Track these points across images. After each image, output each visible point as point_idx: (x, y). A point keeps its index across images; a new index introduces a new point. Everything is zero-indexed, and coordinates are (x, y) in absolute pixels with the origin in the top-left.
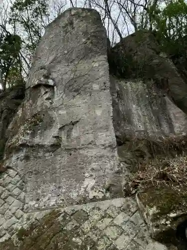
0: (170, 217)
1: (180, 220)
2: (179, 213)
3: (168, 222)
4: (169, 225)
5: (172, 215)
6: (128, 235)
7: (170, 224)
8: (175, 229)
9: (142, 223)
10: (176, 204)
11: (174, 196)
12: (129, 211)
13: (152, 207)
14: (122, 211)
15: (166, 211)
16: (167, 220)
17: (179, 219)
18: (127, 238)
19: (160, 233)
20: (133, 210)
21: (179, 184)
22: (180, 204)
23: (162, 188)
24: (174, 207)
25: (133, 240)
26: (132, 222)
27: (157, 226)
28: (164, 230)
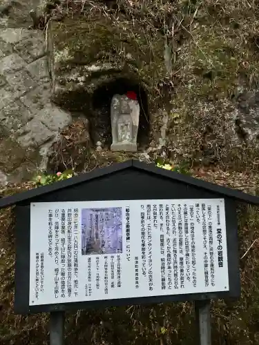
0: (87, 71)
1: (105, 78)
2: (108, 66)
3: (81, 79)
4: (82, 84)
5: (94, 68)
6: (12, 91)
7: (83, 82)
8: (90, 91)
9: (45, 77)
10: (107, 50)
11: (109, 37)
12: (29, 53)
13: (61, 49)
14: (14, 51)
15: (84, 61)
16: (81, 75)
17: (103, 77)
18: (7, 96)
19: (65, 94)
20: (36, 53)
21: (130, 19)
22: (114, 52)
23: (95, 19)
24: (101, 56)
25: (17, 99)
26: (28, 72)
27: (63, 83)
28: (70, 89)
